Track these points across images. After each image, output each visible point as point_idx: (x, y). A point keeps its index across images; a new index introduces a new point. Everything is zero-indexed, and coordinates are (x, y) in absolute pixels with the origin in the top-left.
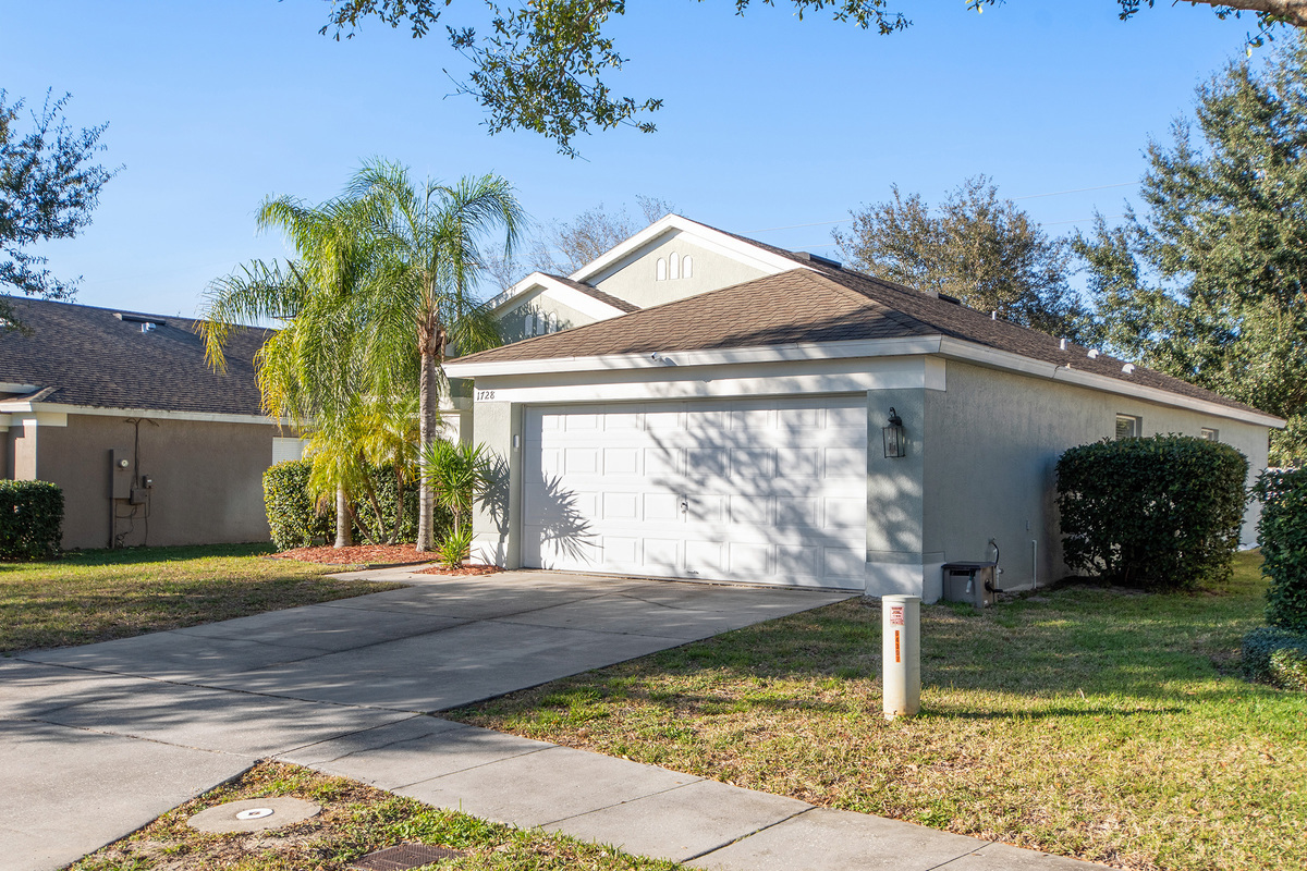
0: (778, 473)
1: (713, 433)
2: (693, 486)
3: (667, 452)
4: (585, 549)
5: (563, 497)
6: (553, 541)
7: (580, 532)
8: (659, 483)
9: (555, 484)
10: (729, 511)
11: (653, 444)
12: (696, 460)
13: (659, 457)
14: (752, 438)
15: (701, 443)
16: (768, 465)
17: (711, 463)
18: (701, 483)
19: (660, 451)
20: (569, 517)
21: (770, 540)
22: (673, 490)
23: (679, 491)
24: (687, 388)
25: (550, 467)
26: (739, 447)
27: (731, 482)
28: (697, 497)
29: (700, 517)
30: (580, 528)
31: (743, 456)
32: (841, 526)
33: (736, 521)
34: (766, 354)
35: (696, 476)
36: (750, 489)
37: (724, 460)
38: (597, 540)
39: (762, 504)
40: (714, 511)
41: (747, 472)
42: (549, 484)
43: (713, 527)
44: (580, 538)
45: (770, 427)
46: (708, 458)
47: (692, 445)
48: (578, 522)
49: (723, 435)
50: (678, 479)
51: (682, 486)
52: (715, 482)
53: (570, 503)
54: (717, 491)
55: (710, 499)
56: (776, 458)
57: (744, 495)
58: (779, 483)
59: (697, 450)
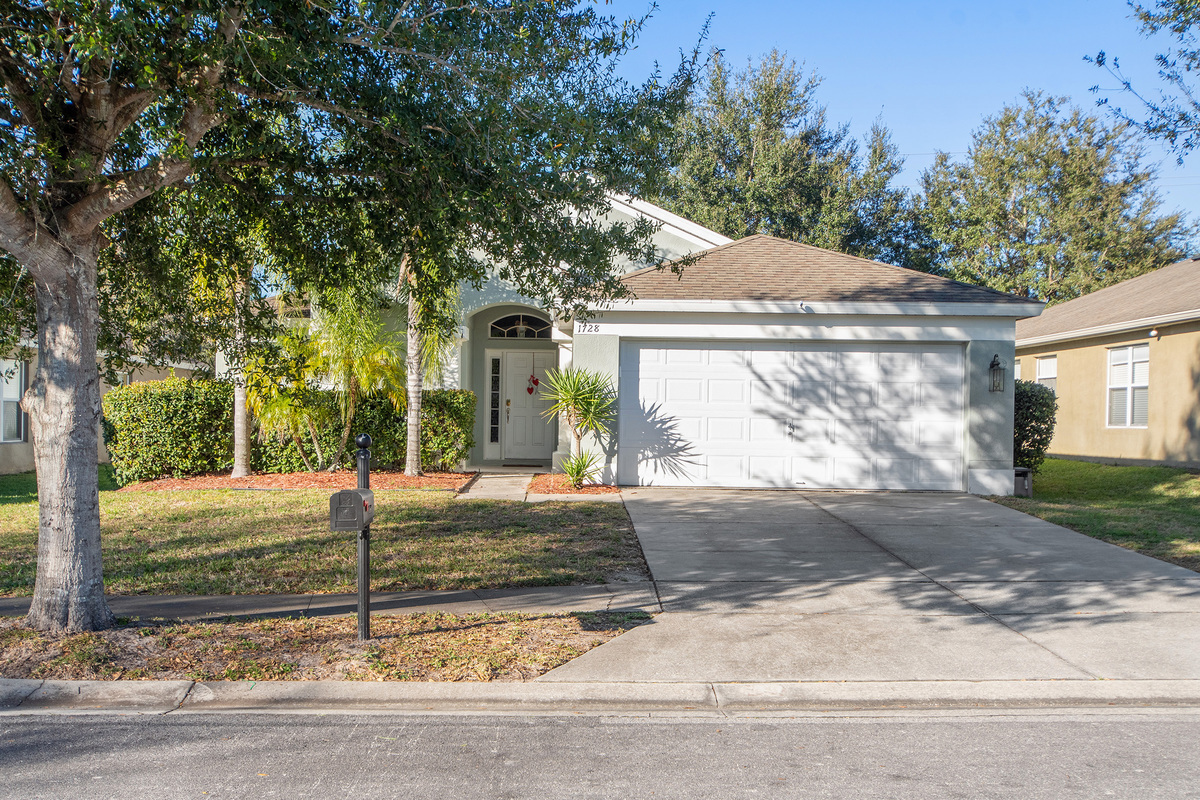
0: (873, 404)
1: (813, 371)
2: (794, 414)
3: (768, 386)
4: (687, 467)
5: (663, 422)
6: (651, 461)
7: (681, 453)
8: (760, 411)
9: (653, 411)
10: (827, 434)
11: (753, 377)
12: (795, 393)
13: (760, 390)
14: (849, 377)
15: (801, 380)
16: (864, 398)
17: (811, 395)
18: (802, 411)
19: (760, 384)
20: (669, 439)
21: (866, 457)
22: (774, 417)
23: (780, 419)
24: (803, 332)
25: (647, 395)
26: (837, 382)
27: (829, 411)
28: (795, 423)
29: (800, 439)
30: (682, 449)
31: (840, 391)
32: (924, 446)
33: (833, 442)
34: (890, 308)
35: (796, 405)
36: (847, 416)
37: (823, 393)
38: (701, 460)
39: (858, 429)
40: (814, 435)
41: (846, 403)
42: (647, 411)
43: (813, 448)
44: (680, 458)
45: (866, 367)
46: (807, 391)
47: (792, 380)
48: (680, 444)
49: (822, 373)
50: (778, 408)
51: (783, 414)
52: (815, 411)
53: (671, 428)
54: (816, 419)
55: (809, 425)
56: (870, 392)
57: (842, 421)
58: (872, 414)
59: (797, 384)
